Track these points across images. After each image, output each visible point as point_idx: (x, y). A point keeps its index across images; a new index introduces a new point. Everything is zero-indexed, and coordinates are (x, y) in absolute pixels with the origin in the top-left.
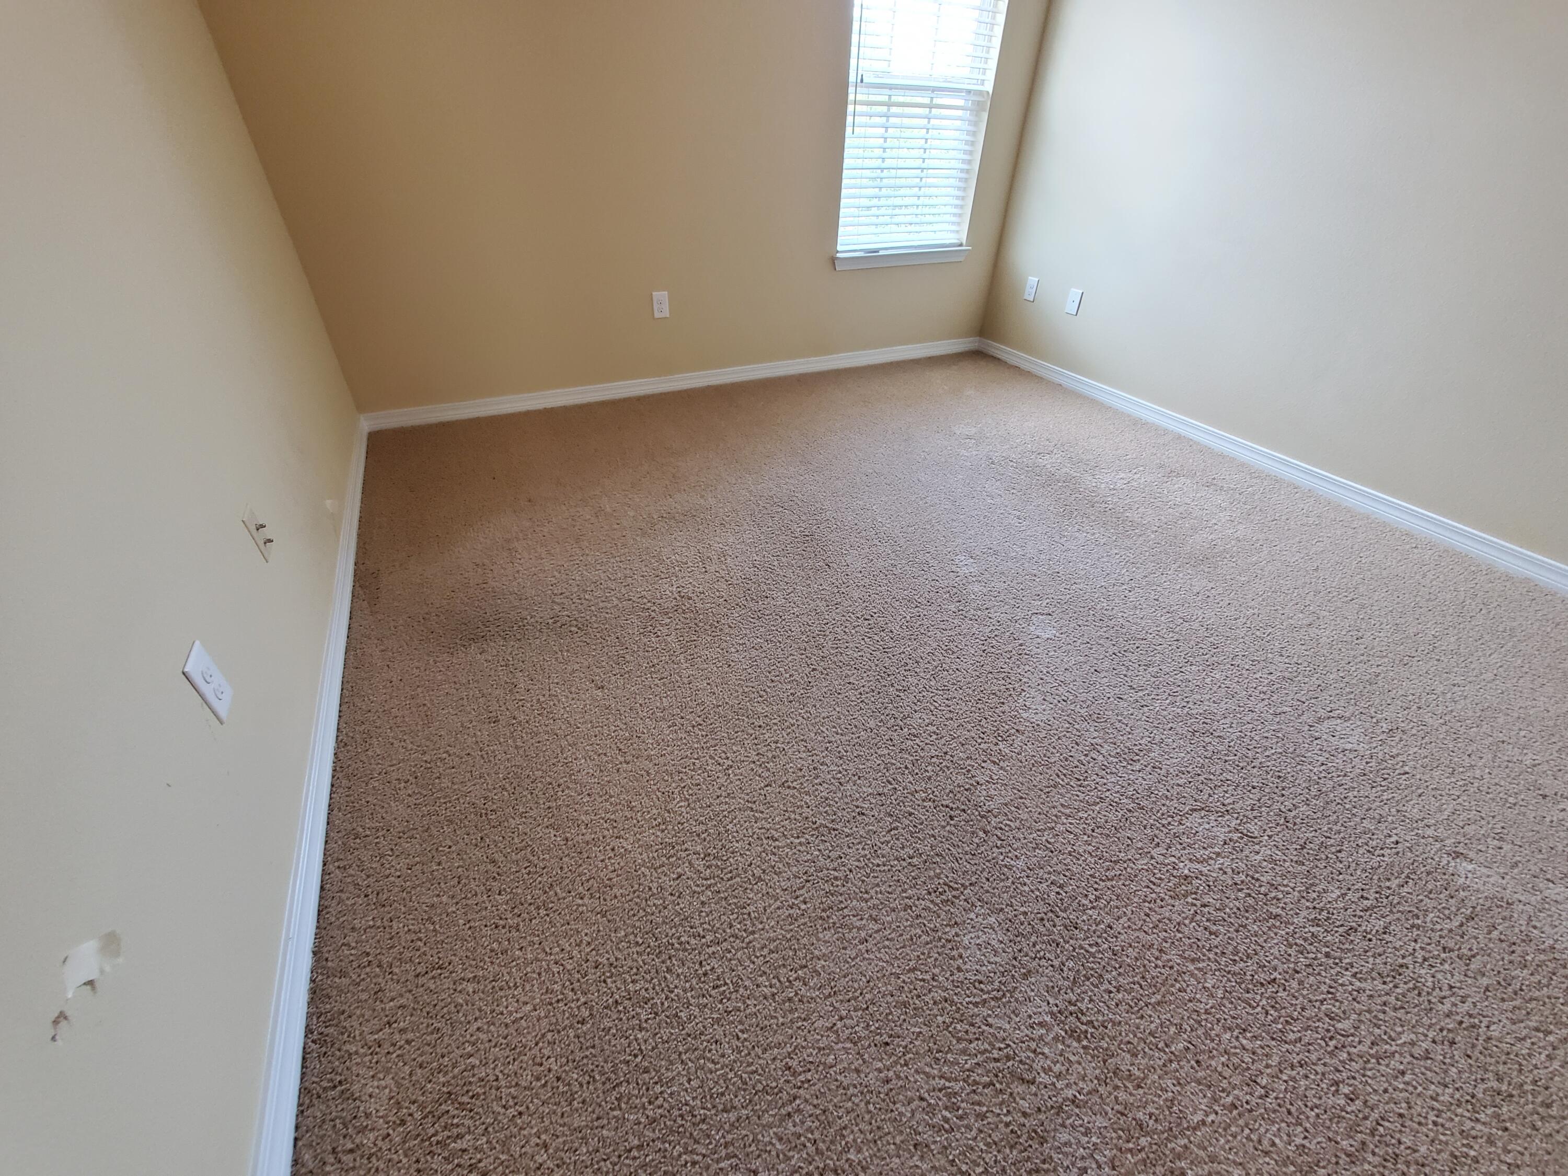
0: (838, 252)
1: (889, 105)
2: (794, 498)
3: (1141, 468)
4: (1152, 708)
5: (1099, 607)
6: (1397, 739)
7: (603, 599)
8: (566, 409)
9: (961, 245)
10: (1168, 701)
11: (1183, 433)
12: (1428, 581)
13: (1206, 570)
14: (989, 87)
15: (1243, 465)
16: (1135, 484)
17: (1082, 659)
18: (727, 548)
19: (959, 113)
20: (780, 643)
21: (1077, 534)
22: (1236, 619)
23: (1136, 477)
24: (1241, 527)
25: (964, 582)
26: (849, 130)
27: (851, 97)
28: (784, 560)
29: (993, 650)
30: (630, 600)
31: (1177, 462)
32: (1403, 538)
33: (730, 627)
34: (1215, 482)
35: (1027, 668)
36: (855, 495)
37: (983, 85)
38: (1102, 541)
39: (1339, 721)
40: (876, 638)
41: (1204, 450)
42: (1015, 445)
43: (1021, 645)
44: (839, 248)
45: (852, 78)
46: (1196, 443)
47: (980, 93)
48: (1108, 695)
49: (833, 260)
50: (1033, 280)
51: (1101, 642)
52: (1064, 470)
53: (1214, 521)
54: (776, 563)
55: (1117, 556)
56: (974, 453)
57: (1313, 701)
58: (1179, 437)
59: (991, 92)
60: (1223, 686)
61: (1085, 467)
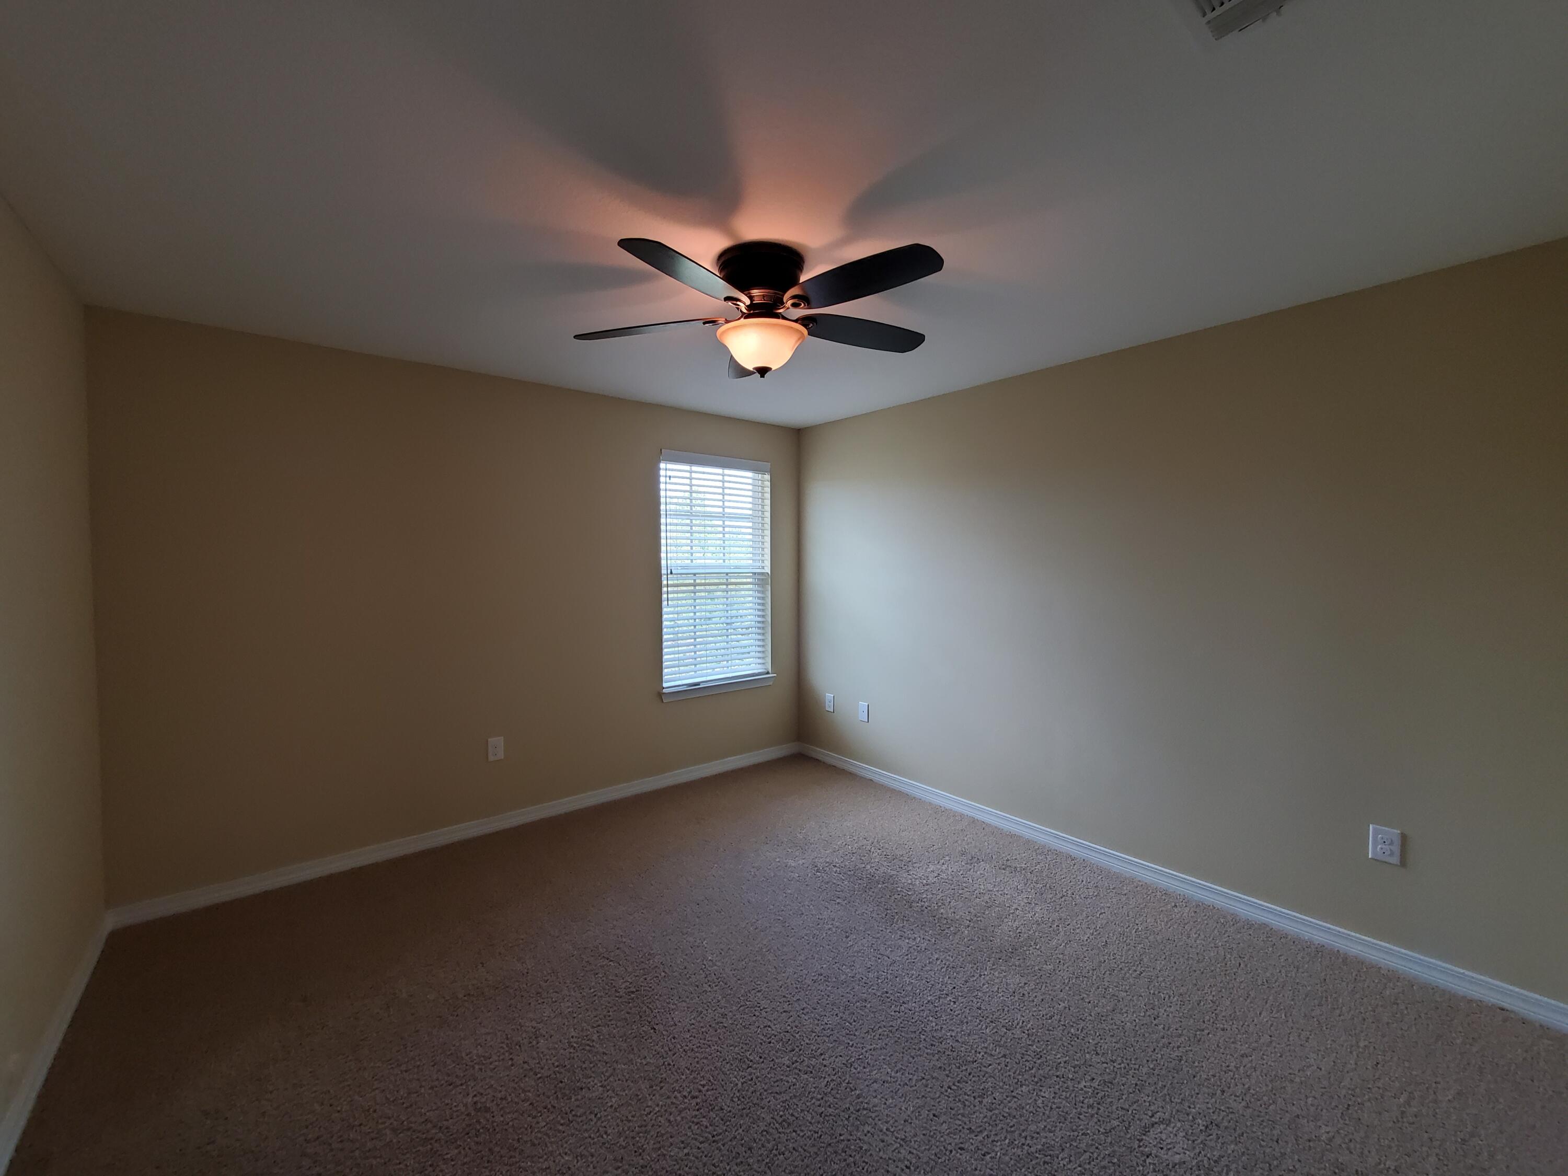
0: (664, 688)
1: (695, 585)
2: (621, 945)
3: (947, 858)
4: (993, 1154)
5: (928, 1029)
6: (1214, 1136)
7: (373, 1135)
8: (376, 866)
9: (768, 673)
10: (1007, 1141)
11: (977, 817)
12: (1193, 940)
13: (1017, 963)
14: (768, 570)
15: (1028, 841)
16: (944, 876)
17: (920, 1102)
18: (540, 1026)
19: (751, 586)
20: (592, 1156)
21: (900, 942)
22: (1051, 1018)
23: (944, 867)
24: (1038, 909)
25: (797, 1023)
26: (665, 603)
27: (665, 582)
28: (605, 1030)
29: (830, 1110)
30: (409, 1129)
31: (975, 847)
32: (1164, 897)
33: (533, 1145)
34: (1009, 864)
35: (867, 1128)
36: (685, 931)
37: (763, 569)
38: (924, 946)
39: (1162, 1126)
40: (705, 1122)
41: (996, 832)
42: (837, 848)
43: (858, 1097)
44: (665, 685)
45: (664, 571)
46: (989, 825)
47: (763, 574)
48: (949, 1148)
49: (660, 695)
50: (829, 696)
51: (935, 1074)
52: (882, 869)
53: (1015, 906)
54: (595, 1037)
55: (938, 962)
56: (801, 862)
57: (1135, 1106)
58: (974, 821)
59: (770, 573)
60: (1054, 1106)
61: (899, 863)
